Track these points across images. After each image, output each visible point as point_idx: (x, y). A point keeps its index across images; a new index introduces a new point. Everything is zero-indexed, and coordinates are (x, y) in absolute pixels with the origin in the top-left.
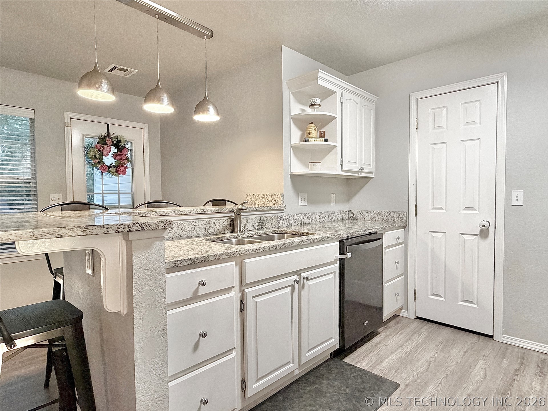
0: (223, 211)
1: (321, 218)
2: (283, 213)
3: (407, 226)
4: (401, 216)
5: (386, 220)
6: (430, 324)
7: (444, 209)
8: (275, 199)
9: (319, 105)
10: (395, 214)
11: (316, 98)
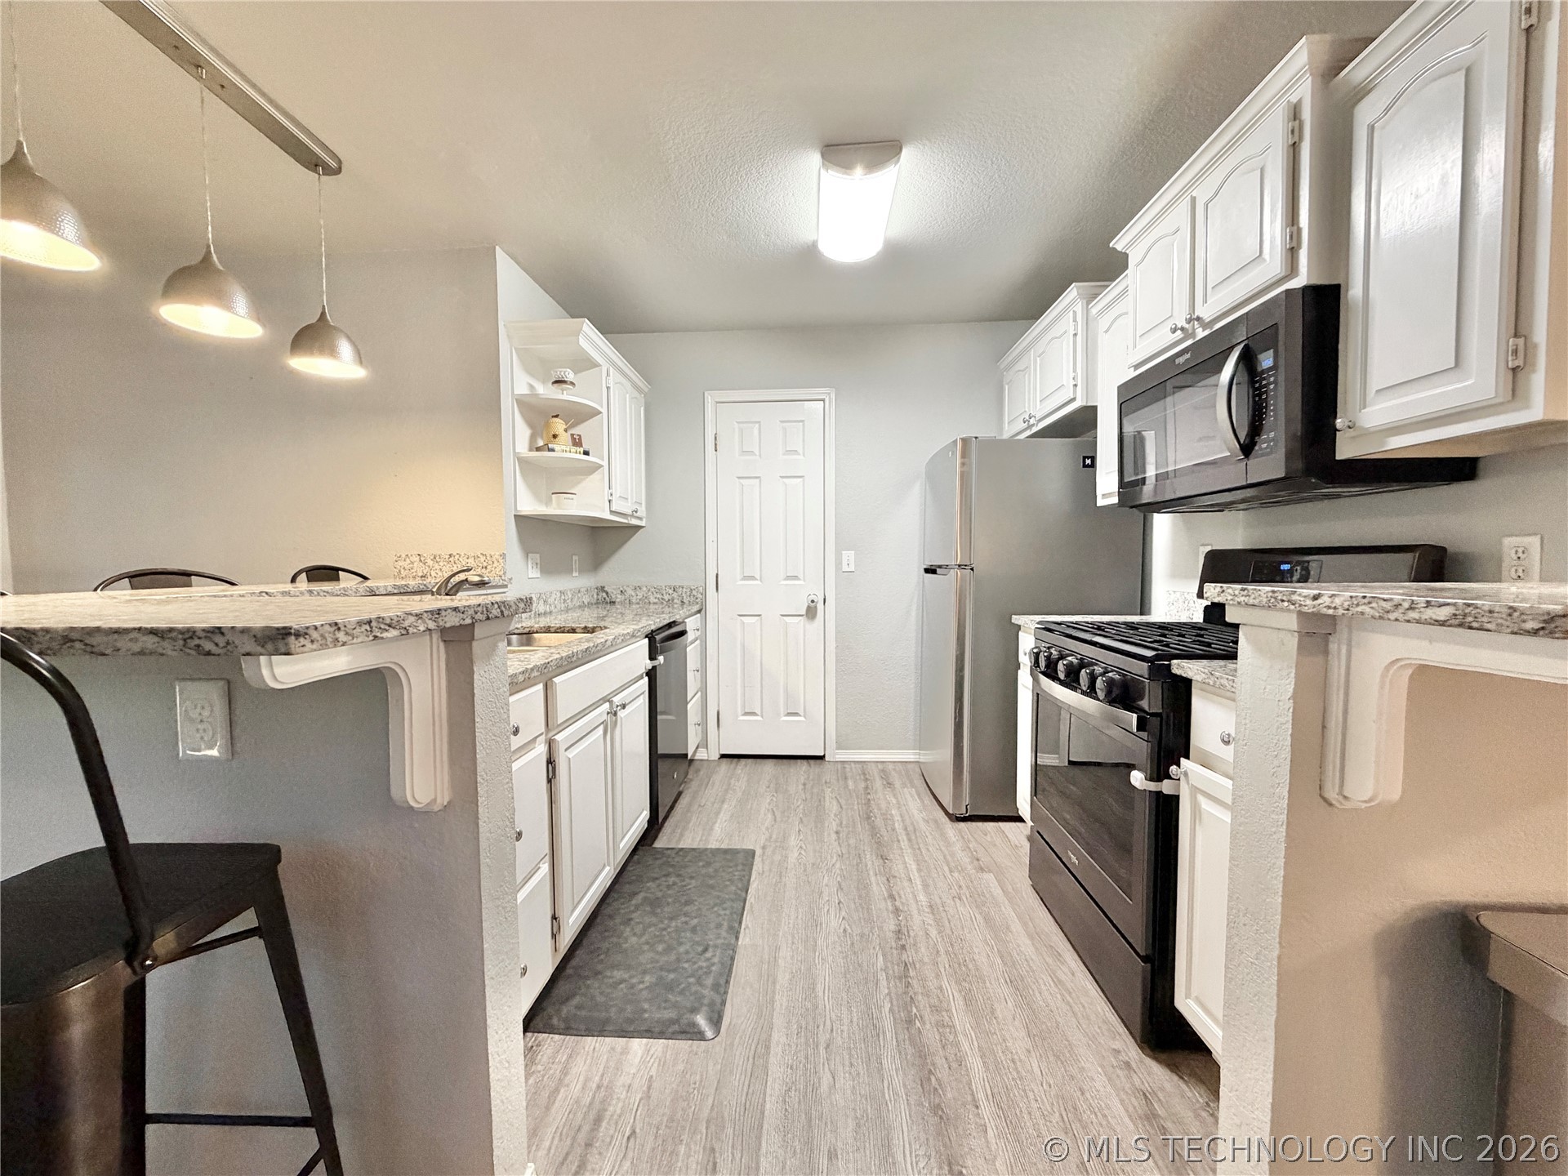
0: (409, 590)
1: (562, 601)
2: (504, 593)
3: (704, 610)
4: (694, 593)
5: (669, 600)
6: (743, 761)
7: (758, 578)
8: (485, 564)
9: (572, 384)
10: (684, 590)
11: (568, 370)
